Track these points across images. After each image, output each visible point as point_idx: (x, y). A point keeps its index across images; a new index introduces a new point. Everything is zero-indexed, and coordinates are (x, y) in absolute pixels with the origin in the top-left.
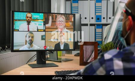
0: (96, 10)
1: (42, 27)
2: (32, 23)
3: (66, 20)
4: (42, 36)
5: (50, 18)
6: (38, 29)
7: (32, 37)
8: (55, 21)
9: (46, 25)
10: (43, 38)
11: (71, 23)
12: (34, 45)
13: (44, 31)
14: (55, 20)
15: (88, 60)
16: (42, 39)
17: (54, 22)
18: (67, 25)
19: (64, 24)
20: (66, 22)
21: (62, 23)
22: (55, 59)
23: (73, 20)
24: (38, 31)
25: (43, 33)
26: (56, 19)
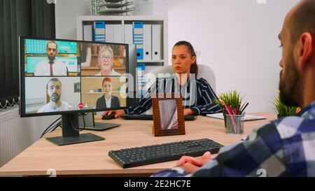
0: (135, 39)
1: (74, 68)
2: (58, 60)
3: (114, 54)
4: (76, 85)
5: (89, 50)
6: (68, 72)
7: (58, 87)
8: (97, 57)
9: (82, 64)
10: (77, 88)
11: (121, 61)
12: (63, 102)
13: (79, 75)
14: (96, 55)
15: (168, 126)
16: (76, 90)
17: (95, 58)
18: (116, 64)
19: (111, 61)
20: (115, 58)
21: (109, 60)
22: (89, 126)
23: (125, 55)
24: (68, 76)
25: (77, 80)
26: (98, 53)
